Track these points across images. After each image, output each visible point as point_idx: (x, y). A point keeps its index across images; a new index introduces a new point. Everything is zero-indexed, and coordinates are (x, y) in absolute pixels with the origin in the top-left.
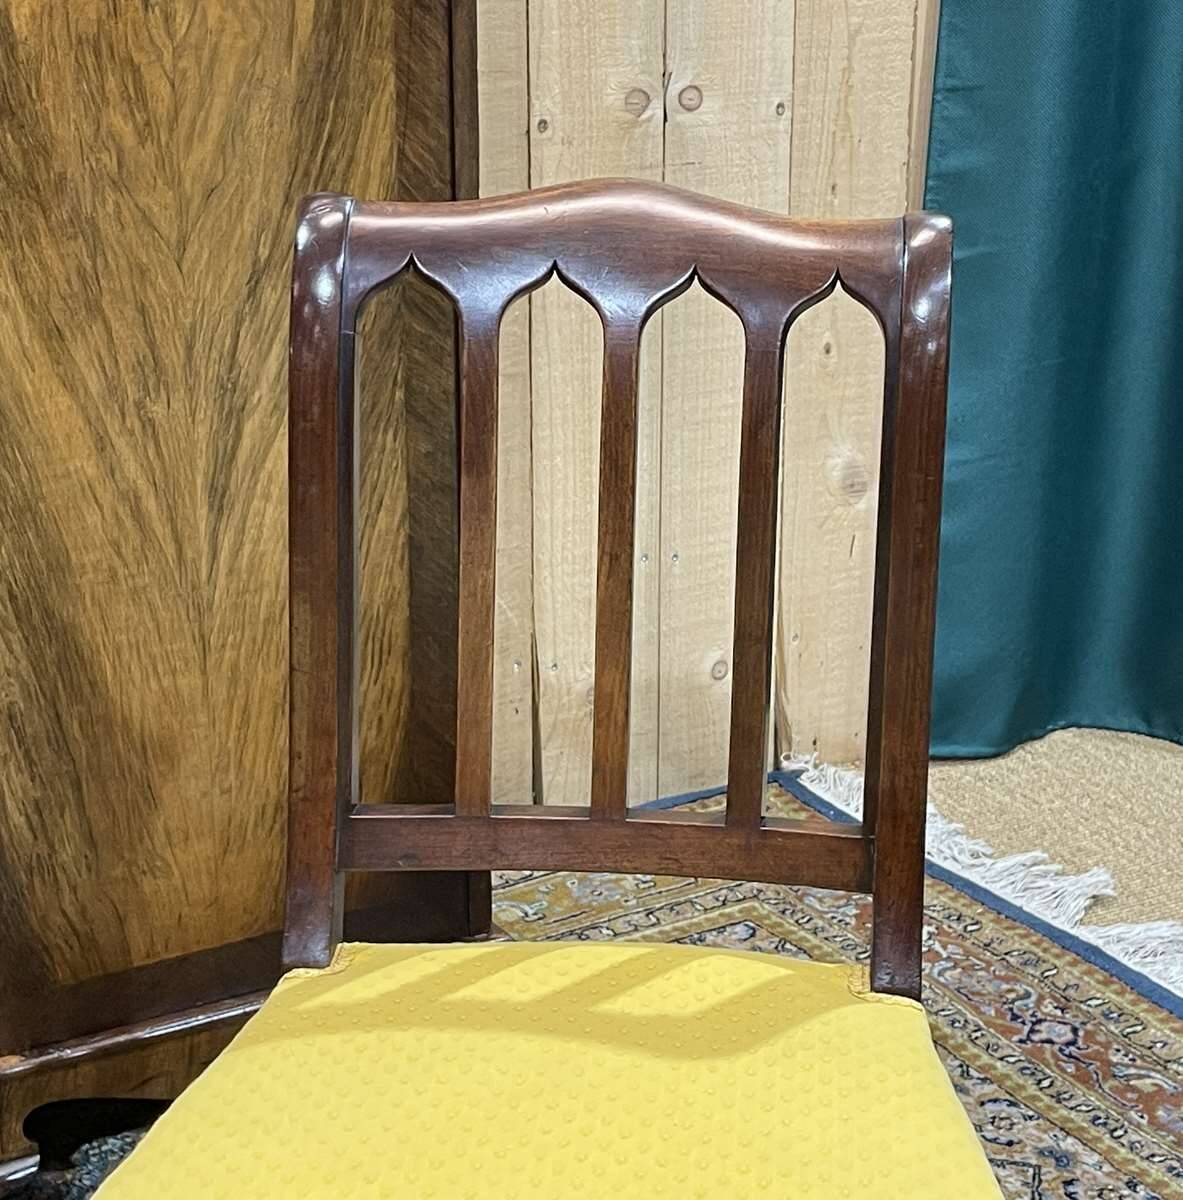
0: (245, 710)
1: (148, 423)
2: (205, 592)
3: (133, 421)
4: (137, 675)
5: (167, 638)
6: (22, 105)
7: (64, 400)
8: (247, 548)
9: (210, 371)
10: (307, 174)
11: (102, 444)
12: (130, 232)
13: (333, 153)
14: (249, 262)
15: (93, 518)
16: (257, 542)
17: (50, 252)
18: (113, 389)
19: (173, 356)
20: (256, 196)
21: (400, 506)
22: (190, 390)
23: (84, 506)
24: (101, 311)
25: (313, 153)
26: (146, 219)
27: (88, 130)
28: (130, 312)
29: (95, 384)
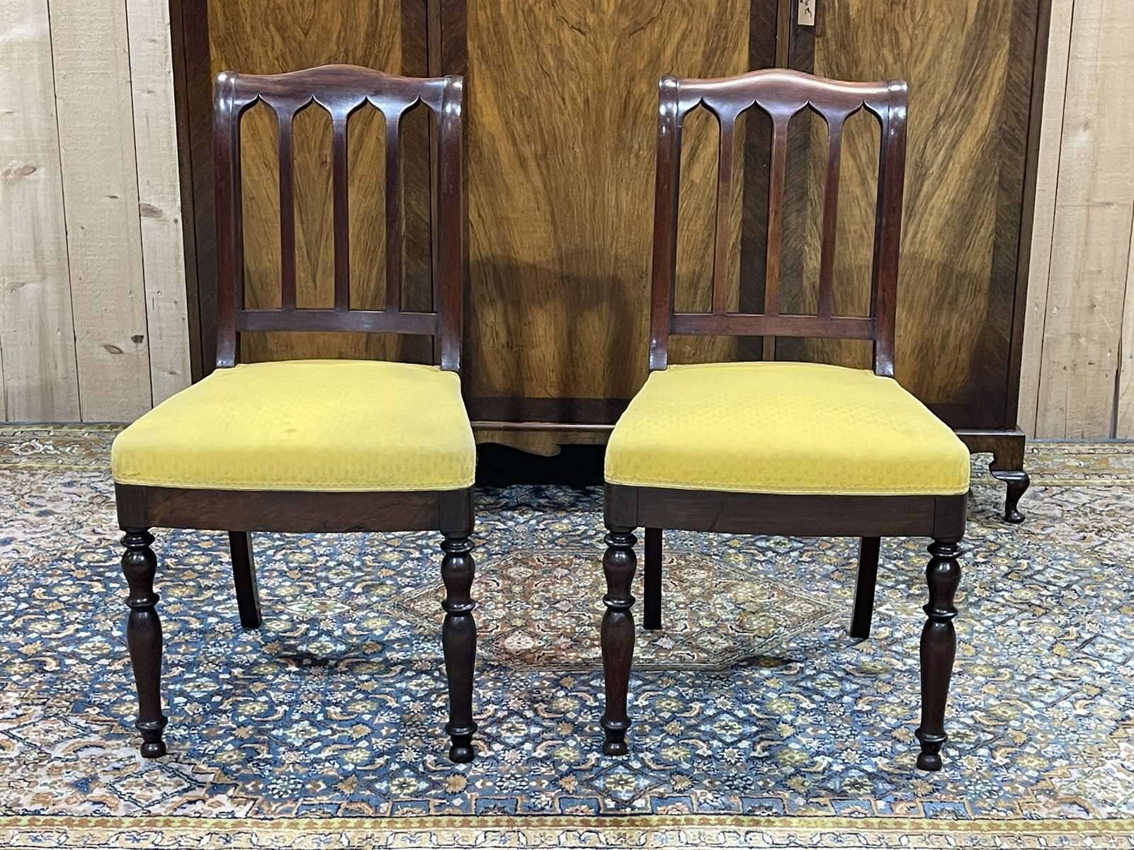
0: (911, 303)
6: (849, 45)
7: (851, 162)
8: (919, 235)
10: (964, 80)
11: (864, 182)
13: (978, 73)
14: (935, 115)
15: (856, 211)
16: (924, 232)
20: (942, 87)
21: (991, 228)
23: (853, 206)
25: (968, 72)
27: (874, 56)
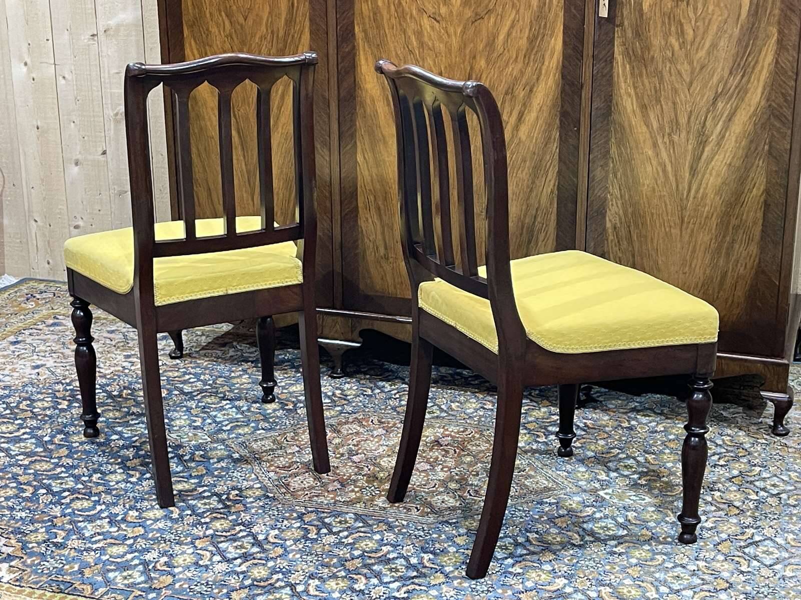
0: (695, 247)
1: (672, 142)
2: (685, 202)
3: (666, 139)
4: (658, 225)
5: (670, 215)
6: (643, 33)
7: (644, 129)
8: (702, 190)
9: (695, 127)
10: (739, 64)
11: (655, 145)
12: (673, 77)
13: (750, 59)
14: (714, 92)
15: (649, 169)
17: (646, 81)
18: (661, 128)
19: (683, 120)
20: (719, 70)
21: (762, 188)
22: (688, 132)
23: (647, 164)
24: (660, 101)
25: (742, 58)
26: (679, 73)
27: (663, 43)
28: (670, 104)
29: (655, 125)
